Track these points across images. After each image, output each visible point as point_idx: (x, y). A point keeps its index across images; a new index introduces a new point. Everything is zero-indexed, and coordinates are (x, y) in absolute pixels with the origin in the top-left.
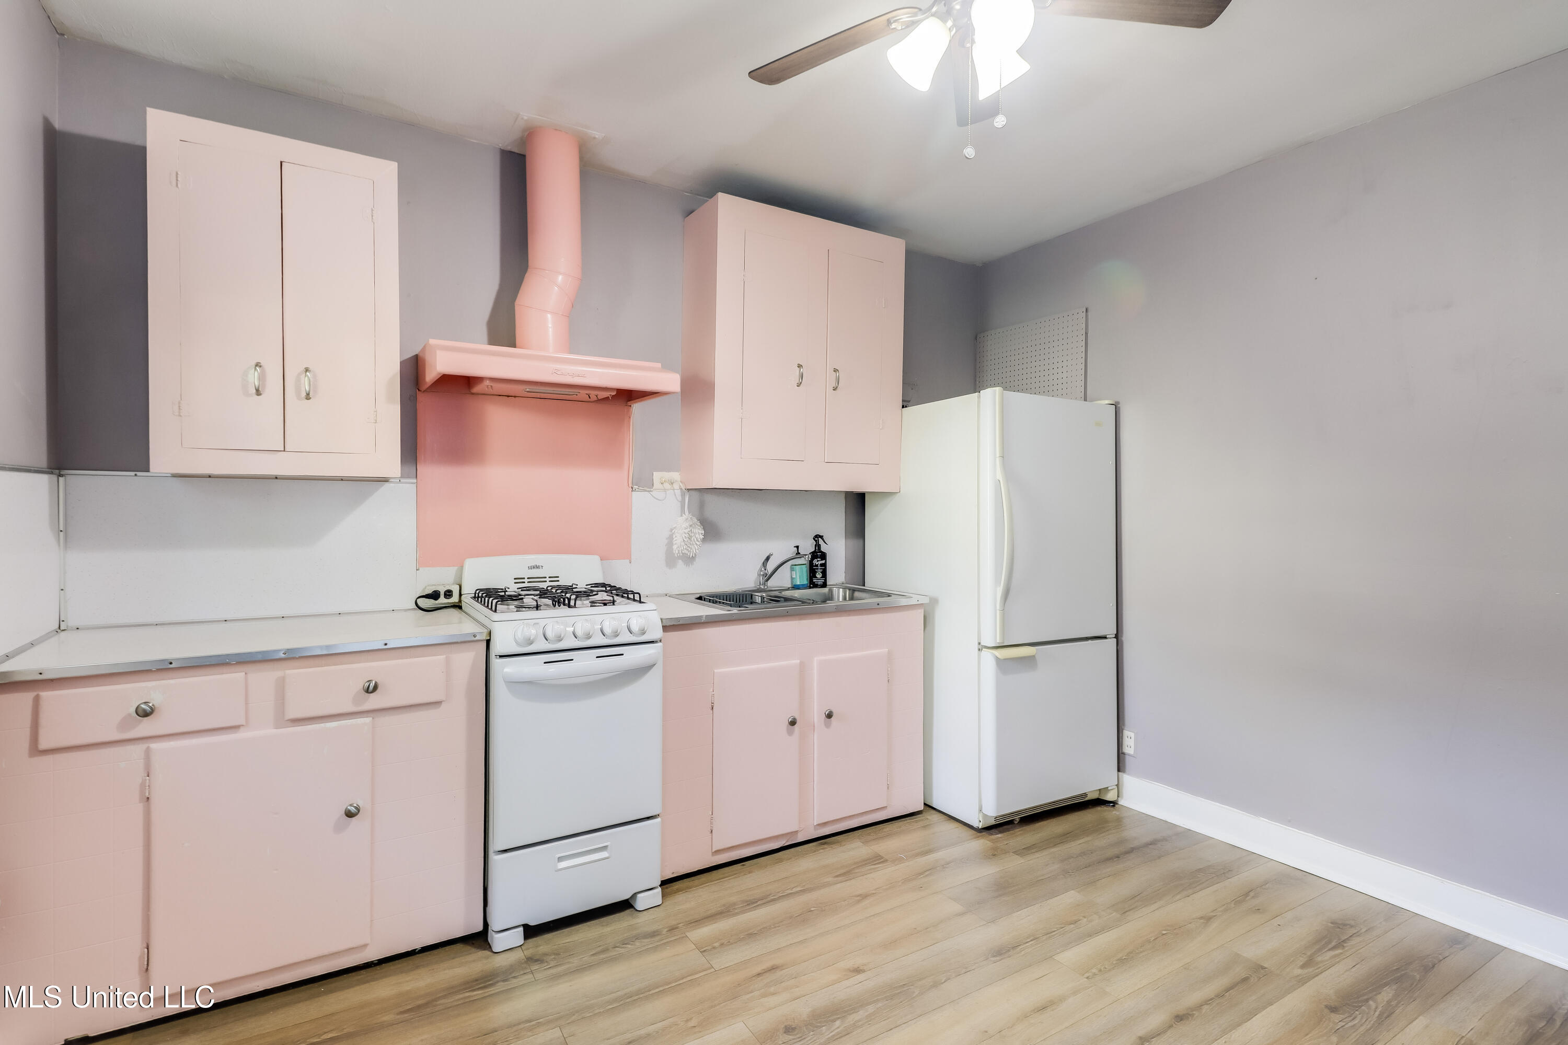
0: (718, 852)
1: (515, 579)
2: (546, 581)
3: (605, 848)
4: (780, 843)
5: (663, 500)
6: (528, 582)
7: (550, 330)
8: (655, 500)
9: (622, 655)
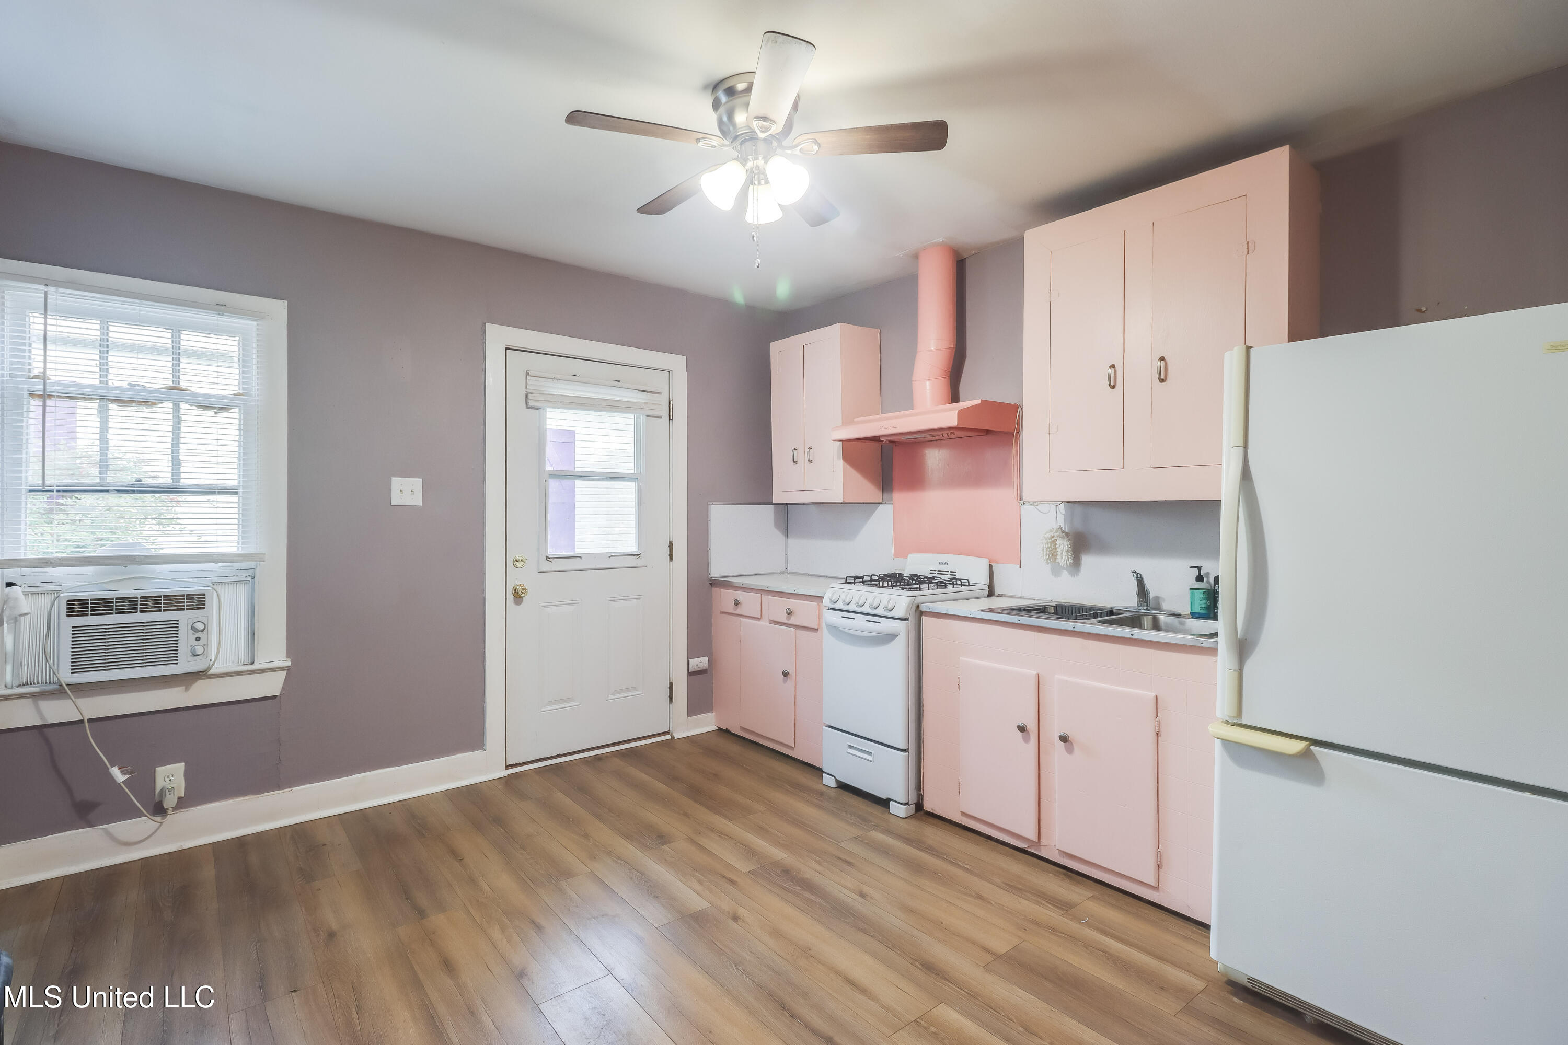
0: (963, 814)
1: (931, 570)
2: (948, 575)
3: (870, 754)
4: (1024, 845)
5: (1048, 513)
6: (938, 574)
7: (928, 392)
8: (1039, 512)
9: (880, 623)
